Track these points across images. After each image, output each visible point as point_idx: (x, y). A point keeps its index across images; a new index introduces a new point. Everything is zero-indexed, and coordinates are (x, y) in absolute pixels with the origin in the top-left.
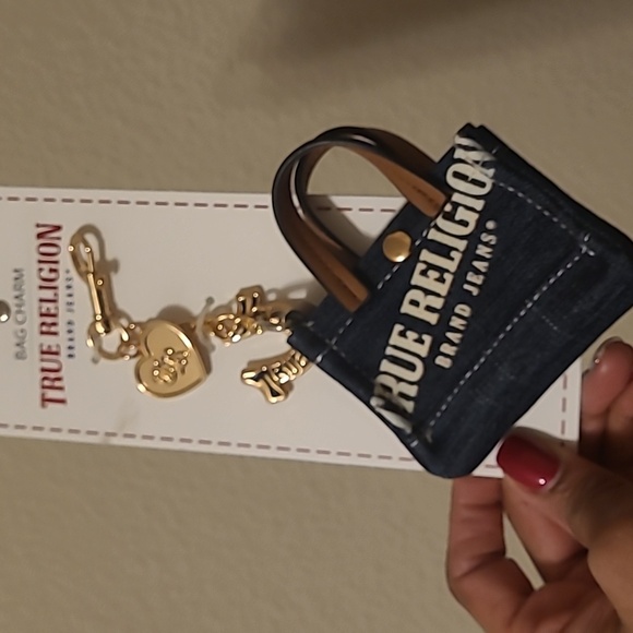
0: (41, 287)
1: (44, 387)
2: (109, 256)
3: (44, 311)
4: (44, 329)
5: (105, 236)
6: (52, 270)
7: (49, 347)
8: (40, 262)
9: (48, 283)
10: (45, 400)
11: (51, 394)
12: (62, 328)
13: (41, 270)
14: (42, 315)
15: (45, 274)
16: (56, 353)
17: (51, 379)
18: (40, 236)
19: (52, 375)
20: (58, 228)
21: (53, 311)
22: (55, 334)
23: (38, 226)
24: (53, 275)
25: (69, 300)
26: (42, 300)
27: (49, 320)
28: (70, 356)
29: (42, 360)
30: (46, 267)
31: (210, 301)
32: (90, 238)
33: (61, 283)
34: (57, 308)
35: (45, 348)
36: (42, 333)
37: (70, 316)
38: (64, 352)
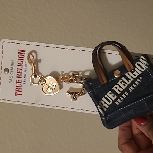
0: (18, 66)
1: (16, 91)
2: (39, 58)
3: (18, 72)
4: (18, 76)
5: (38, 53)
6: (21, 62)
7: (19, 81)
8: (18, 59)
9: (20, 65)
10: (16, 94)
11: (18, 93)
12: (23, 76)
13: (19, 61)
14: (18, 73)
15: (20, 62)
16: (21, 82)
17: (18, 89)
18: (19, 53)
19: (19, 88)
20: (25, 51)
21: (21, 72)
22: (21, 77)
23: (19, 50)
24: (22, 63)
25: (25, 69)
26: (18, 69)
27: (19, 74)
28: (24, 83)
29: (16, 84)
30: (20, 61)
31: (63, 72)
32: (34, 54)
33: (24, 65)
34: (22, 71)
35: (17, 81)
36: (17, 77)
37: (25, 73)
38: (23, 82)
